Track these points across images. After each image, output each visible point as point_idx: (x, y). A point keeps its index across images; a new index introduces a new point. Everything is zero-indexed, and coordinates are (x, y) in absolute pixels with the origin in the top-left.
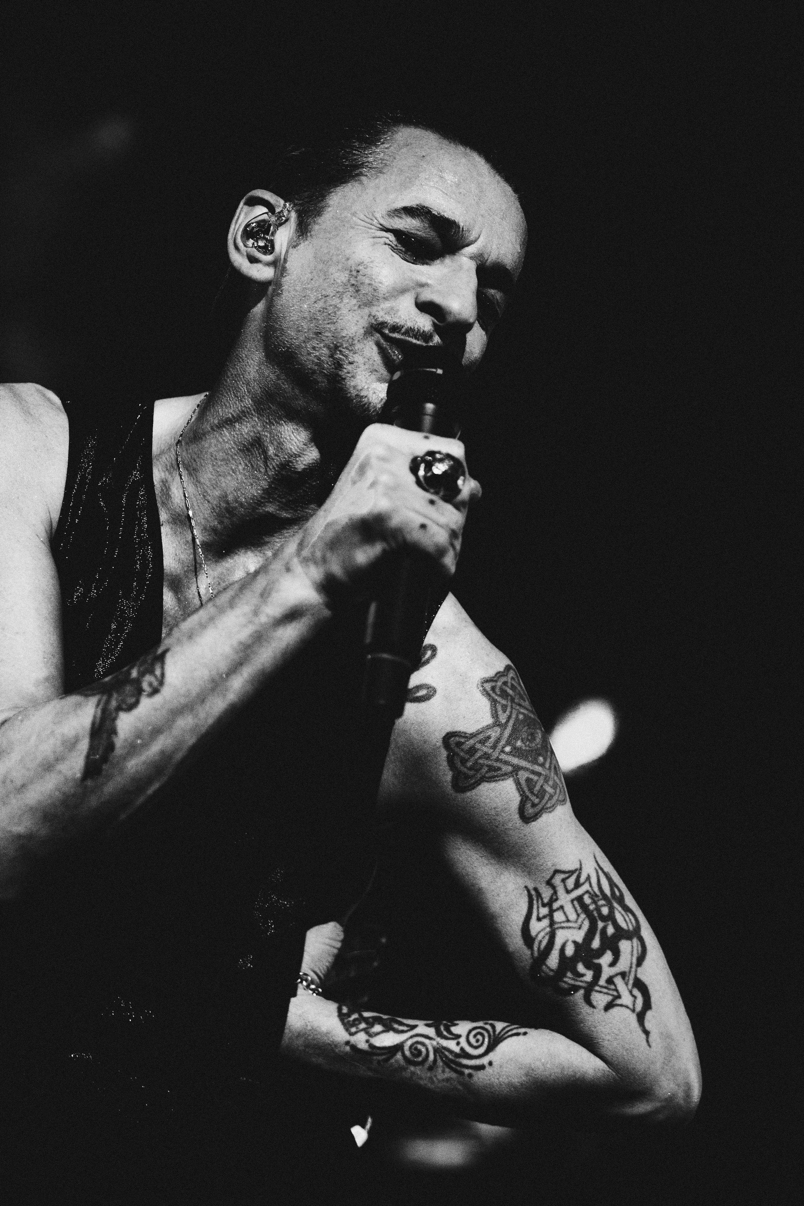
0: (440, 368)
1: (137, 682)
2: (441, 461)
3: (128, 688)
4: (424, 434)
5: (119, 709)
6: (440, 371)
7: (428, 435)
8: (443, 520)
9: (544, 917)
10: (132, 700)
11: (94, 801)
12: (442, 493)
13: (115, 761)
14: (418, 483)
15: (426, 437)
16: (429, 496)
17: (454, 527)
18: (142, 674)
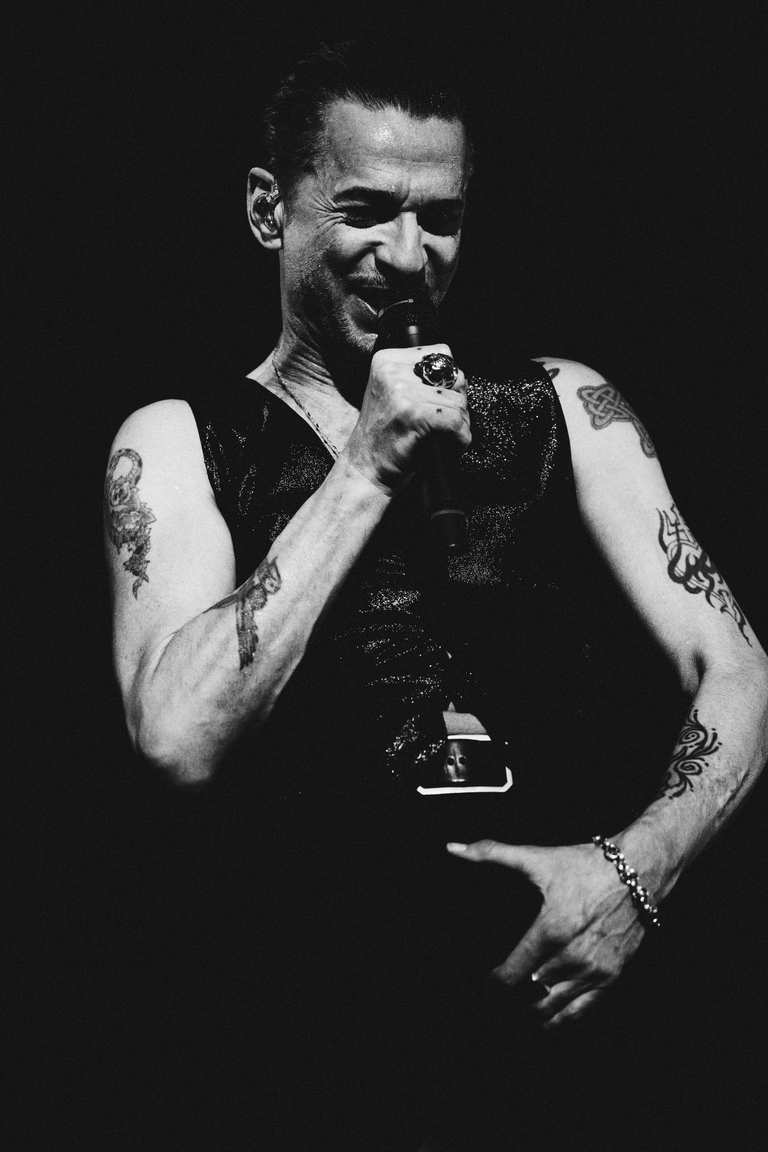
0: (411, 298)
1: (261, 586)
2: (436, 360)
3: (257, 593)
4: (417, 347)
5: (254, 609)
6: (411, 301)
7: (420, 347)
8: (451, 403)
9: (673, 533)
10: (261, 600)
11: (253, 684)
12: (444, 384)
13: (261, 648)
14: (425, 382)
15: (419, 349)
16: (436, 388)
17: (461, 405)
18: (263, 579)
